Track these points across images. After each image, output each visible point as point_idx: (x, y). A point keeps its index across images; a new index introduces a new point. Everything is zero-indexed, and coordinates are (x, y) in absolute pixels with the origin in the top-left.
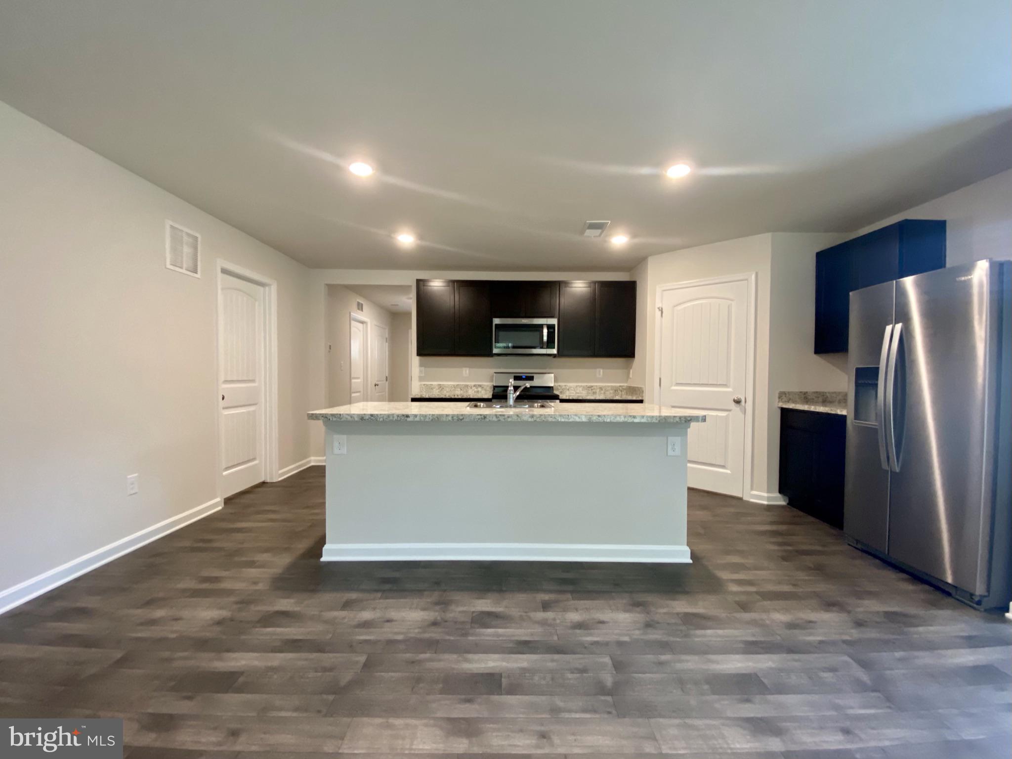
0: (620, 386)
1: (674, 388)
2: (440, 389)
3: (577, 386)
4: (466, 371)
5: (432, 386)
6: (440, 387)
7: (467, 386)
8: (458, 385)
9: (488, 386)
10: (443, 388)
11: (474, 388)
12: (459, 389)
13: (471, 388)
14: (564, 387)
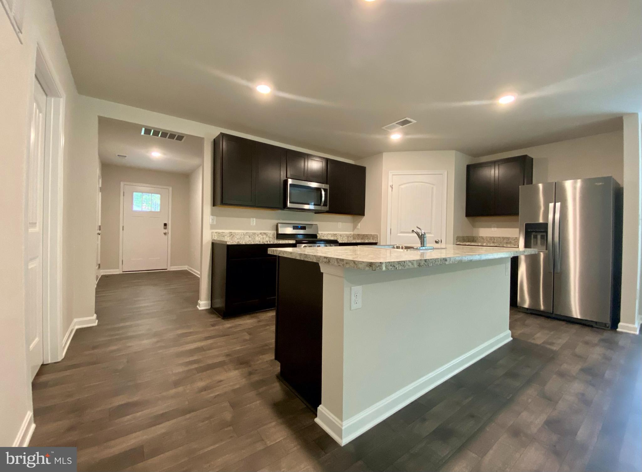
0: (350, 234)
1: (399, 235)
2: (231, 236)
3: (328, 234)
4: (253, 221)
5: (224, 234)
6: (231, 235)
7: (254, 234)
8: (247, 233)
9: (270, 233)
10: (234, 236)
11: (260, 235)
12: (248, 237)
13: (258, 236)
14: (321, 235)
